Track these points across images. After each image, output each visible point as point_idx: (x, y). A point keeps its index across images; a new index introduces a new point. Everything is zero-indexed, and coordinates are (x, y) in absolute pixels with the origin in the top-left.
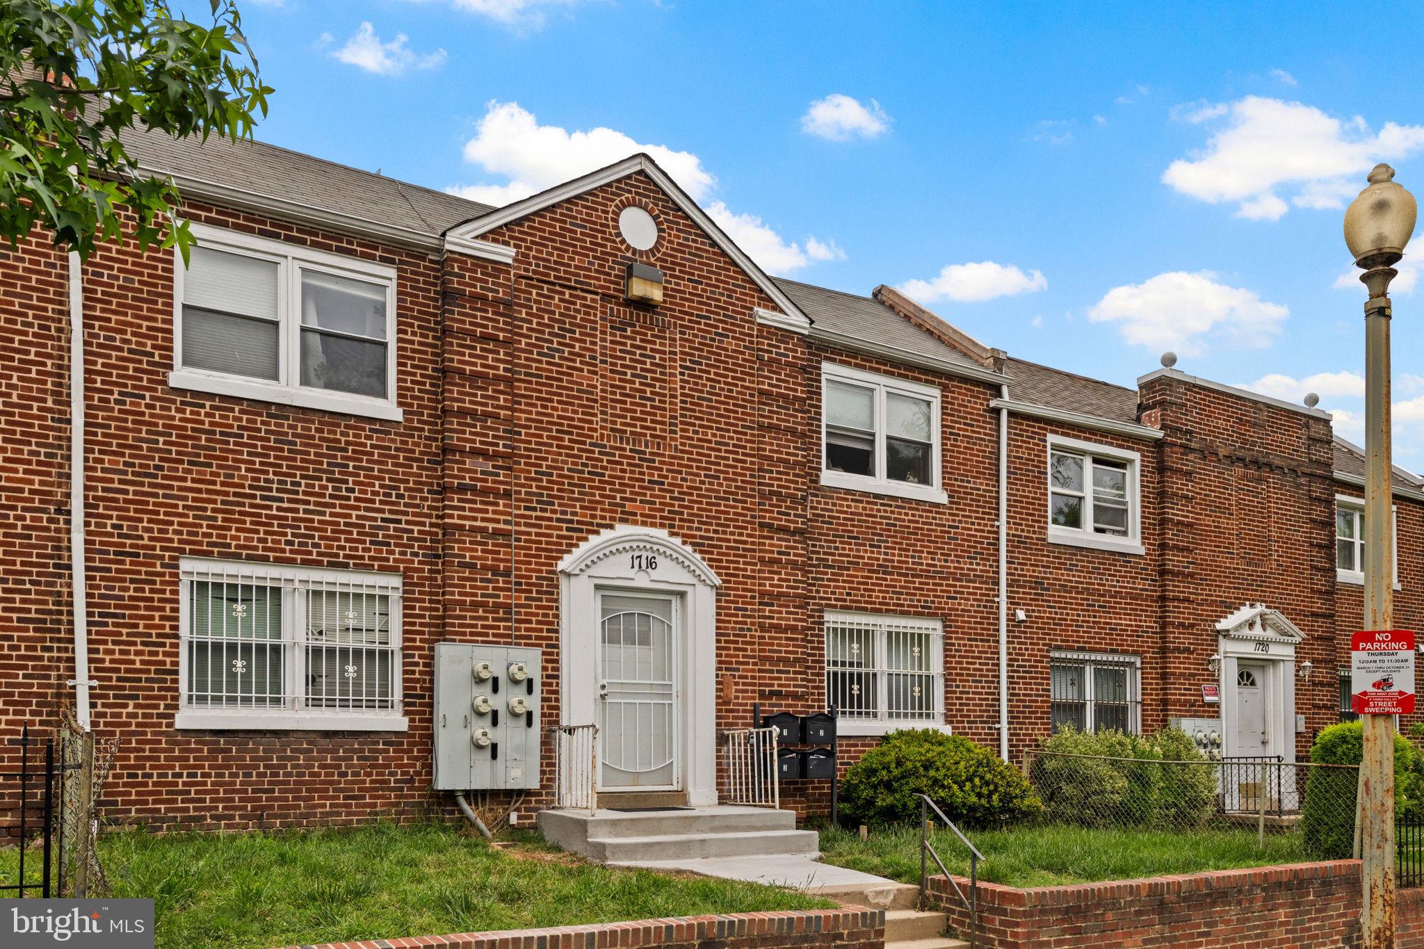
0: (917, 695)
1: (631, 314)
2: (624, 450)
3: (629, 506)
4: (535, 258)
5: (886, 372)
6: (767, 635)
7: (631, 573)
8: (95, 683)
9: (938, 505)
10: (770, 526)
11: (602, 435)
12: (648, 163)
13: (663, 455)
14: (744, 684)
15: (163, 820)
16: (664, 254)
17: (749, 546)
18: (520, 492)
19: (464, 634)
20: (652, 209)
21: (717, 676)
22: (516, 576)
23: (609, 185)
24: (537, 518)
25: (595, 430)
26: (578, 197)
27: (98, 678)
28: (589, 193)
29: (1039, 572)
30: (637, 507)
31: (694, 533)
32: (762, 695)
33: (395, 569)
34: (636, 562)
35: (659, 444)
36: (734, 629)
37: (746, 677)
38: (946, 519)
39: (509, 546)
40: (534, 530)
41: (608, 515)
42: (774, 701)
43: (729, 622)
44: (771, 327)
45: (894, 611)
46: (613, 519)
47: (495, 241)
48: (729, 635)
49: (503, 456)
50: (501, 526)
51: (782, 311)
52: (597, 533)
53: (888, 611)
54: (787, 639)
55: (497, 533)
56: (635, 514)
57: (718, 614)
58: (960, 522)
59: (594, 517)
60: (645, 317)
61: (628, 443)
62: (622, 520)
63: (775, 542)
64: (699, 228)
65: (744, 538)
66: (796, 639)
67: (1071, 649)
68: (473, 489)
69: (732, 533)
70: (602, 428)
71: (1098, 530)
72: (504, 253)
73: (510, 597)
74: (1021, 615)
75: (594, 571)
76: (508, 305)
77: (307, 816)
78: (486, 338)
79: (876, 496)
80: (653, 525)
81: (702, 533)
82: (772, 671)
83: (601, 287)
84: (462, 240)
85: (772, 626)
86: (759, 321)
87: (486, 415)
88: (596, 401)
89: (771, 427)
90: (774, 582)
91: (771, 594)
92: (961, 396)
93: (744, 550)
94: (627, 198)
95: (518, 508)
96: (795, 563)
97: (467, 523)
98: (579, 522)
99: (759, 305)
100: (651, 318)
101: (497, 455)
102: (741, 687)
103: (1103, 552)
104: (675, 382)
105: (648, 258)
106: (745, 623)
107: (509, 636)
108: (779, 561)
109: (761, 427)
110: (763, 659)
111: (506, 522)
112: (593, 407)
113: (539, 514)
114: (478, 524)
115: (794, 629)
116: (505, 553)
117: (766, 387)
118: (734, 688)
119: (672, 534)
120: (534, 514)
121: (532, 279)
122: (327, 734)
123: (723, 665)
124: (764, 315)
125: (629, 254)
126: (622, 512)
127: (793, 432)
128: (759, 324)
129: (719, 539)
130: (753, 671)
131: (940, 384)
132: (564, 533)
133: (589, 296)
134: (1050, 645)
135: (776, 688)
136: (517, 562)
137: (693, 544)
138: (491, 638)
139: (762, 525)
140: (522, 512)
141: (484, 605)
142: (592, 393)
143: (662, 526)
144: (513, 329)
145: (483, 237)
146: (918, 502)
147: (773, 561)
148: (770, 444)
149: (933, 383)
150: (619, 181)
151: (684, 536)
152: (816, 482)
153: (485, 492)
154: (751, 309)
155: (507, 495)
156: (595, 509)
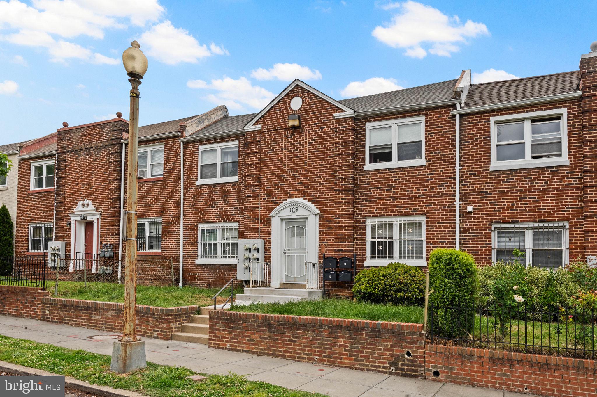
0: (410, 249)
1: (293, 131)
2: (290, 175)
3: (291, 193)
4: (267, 125)
5: (395, 118)
6: (337, 229)
7: (290, 214)
8: (184, 253)
9: (421, 167)
10: (338, 190)
11: (284, 172)
12: (298, 82)
13: (302, 174)
14: (329, 247)
15: (194, 284)
16: (304, 108)
17: (331, 199)
18: (262, 195)
19: (248, 237)
20: (301, 95)
21: (319, 245)
22: (261, 219)
23: (288, 94)
24: (266, 201)
25: (282, 171)
26: (279, 102)
27: (185, 252)
28: (282, 99)
29: (484, 187)
30: (294, 192)
31: (312, 197)
32: (335, 251)
33: (236, 221)
34: (292, 210)
35: (301, 170)
36: (326, 228)
37: (330, 245)
38: (426, 172)
39: (259, 211)
40: (265, 205)
41: (285, 196)
42: (340, 253)
43: (324, 226)
44: (340, 118)
45: (398, 215)
46: (287, 197)
47: (257, 124)
48: (324, 231)
49: (258, 185)
50: (257, 205)
51: (345, 111)
52: (282, 202)
53: (394, 215)
54: (345, 230)
55: (256, 207)
56: (293, 195)
57: (320, 224)
58: (434, 171)
59: (281, 198)
60: (297, 131)
61: (291, 173)
62: (290, 197)
63: (340, 195)
64: (315, 95)
65: (330, 196)
66: (349, 230)
67: (508, 222)
68: (250, 196)
69: (325, 195)
70: (284, 170)
71: (534, 158)
72: (258, 127)
73: (259, 225)
74: (470, 208)
75: (280, 215)
76: (259, 141)
77: (218, 285)
78: (254, 153)
79: (389, 169)
80: (299, 197)
81: (315, 197)
82: (339, 242)
83: (284, 126)
84: (249, 128)
85: (339, 226)
86: (336, 118)
87: (254, 174)
88: (282, 162)
89: (339, 155)
90: (340, 210)
91: (339, 214)
92: (435, 116)
93: (329, 200)
94: (293, 95)
95: (261, 199)
96: (348, 202)
97: (249, 206)
98: (277, 200)
99: (336, 112)
100: (299, 130)
101: (256, 185)
102: (328, 249)
103: (534, 168)
104: (306, 149)
105: (299, 111)
106: (330, 226)
107: (258, 236)
108: (342, 202)
109: (336, 155)
110: (336, 238)
111: (258, 204)
112: (281, 164)
113: (267, 200)
114: (251, 205)
115: (348, 226)
116: (258, 213)
117: (337, 141)
118: (325, 249)
119: (305, 199)
120: (265, 200)
121: (266, 131)
122: (223, 265)
123: (322, 241)
124: (337, 115)
125: (293, 113)
126: (289, 195)
127: (348, 154)
128: (336, 119)
129: (320, 198)
130: (333, 242)
131: (423, 114)
132: (273, 204)
133: (281, 131)
134: (491, 222)
135: (340, 248)
136: (261, 215)
137: (311, 201)
138: (254, 238)
139: (336, 190)
140: (263, 200)
141: (252, 228)
142: (281, 160)
143: (301, 197)
144: (261, 148)
145: (254, 124)
146: (411, 167)
147: (339, 203)
148: (339, 161)
149: (419, 115)
150: (290, 91)
151: (308, 199)
152: (362, 170)
153: (253, 196)
154: (333, 115)
155: (258, 196)
156: (281, 195)
